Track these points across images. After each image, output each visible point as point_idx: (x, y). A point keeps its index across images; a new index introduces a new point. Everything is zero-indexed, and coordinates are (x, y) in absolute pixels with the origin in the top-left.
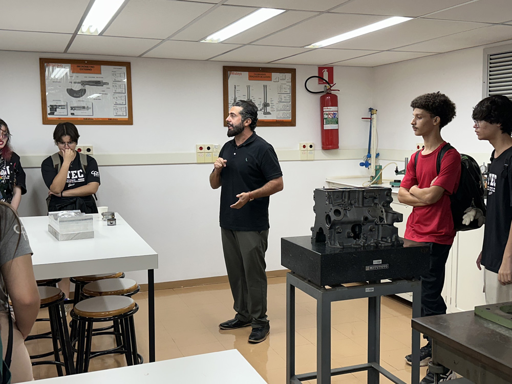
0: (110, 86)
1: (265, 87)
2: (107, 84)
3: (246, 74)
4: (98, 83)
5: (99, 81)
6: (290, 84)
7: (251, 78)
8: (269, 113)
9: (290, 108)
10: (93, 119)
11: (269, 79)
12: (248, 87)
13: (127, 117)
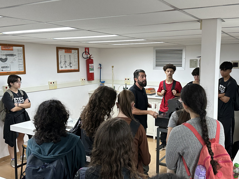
0: (17, 56)
1: (70, 56)
2: (15, 55)
3: (64, 50)
4: (12, 55)
5: (13, 54)
6: (77, 55)
7: (66, 52)
8: (71, 67)
9: (77, 64)
10: (10, 72)
11: (71, 52)
12: (65, 56)
13: (23, 71)
